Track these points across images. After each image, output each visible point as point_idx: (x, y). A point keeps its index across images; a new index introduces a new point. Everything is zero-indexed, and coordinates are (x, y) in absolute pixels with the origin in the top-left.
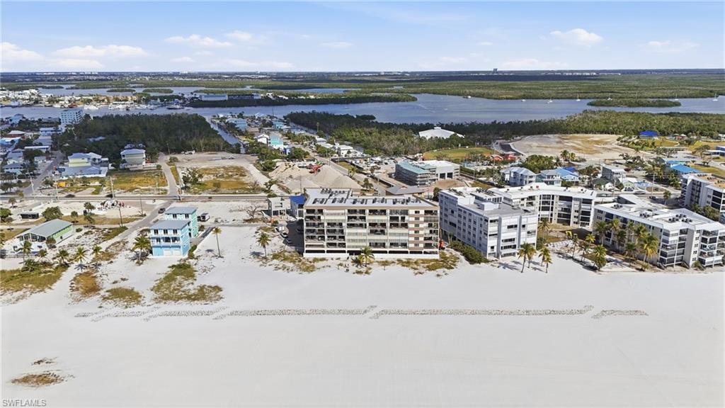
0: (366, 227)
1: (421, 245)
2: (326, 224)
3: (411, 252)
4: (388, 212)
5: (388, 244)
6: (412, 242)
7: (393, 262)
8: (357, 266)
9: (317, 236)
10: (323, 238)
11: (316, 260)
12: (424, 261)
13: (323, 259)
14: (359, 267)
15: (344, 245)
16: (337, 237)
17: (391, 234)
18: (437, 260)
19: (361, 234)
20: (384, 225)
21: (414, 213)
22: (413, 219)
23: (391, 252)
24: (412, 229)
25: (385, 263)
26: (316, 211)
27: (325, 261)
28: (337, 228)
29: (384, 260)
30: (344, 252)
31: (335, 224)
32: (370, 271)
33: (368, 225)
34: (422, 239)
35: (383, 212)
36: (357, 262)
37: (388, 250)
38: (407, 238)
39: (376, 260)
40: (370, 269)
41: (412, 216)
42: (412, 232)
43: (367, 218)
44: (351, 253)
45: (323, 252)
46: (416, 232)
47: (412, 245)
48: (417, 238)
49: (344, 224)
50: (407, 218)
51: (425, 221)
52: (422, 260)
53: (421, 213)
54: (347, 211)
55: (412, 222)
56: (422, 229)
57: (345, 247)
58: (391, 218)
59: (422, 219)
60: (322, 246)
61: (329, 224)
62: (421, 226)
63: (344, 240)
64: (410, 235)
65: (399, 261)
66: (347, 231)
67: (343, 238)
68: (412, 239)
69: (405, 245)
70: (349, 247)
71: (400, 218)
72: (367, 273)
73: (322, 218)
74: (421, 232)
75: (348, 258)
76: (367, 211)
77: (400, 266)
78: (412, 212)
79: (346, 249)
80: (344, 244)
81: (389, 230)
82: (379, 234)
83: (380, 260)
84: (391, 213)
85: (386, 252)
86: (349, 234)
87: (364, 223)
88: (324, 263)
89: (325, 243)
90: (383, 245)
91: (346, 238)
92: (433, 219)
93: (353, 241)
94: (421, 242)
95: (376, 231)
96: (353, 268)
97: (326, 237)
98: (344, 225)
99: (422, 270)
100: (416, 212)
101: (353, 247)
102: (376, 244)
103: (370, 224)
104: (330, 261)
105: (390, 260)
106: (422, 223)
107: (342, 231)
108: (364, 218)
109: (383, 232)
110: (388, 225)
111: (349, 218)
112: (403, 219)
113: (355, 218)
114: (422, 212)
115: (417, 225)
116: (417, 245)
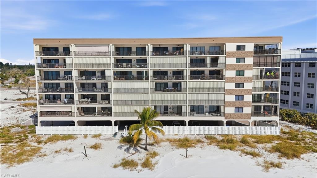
0: (147, 79)
1: (248, 110)
2: (75, 73)
3: (229, 124)
4: (187, 48)
5: (186, 109)
6: (230, 104)
7: (199, 141)
8: (127, 150)
10: (71, 99)
11: (54, 139)
13: (70, 137)
14: (132, 151)
15: (107, 111)
16: (99, 98)
17: (192, 90)
18: (278, 137)
19: (137, 90)
20: (179, 74)
21: (235, 49)
22: (232, 61)
23: (192, 123)
24: (231, 80)
25: (185, 143)
27: (69, 141)
28: (98, 82)
29: (182, 137)
30: (109, 123)
31: (93, 73)
32: (153, 161)
33: (151, 74)
34: (248, 98)
35: (179, 50)
36: (129, 141)
37: (187, 119)
38: (221, 97)
39: (167, 137)
40: (155, 154)
41: (231, 55)
42: (231, 86)
43: (149, 61)
44: (121, 125)
45: (72, 124)
46: (238, 85)
47: (230, 110)
48: (240, 97)
49: (108, 73)
50: (221, 59)
51: (256, 65)
52: (252, 137)
53: (247, 49)
54: (112, 48)
55: (231, 67)
56: (249, 80)
57: (110, 115)
58: (192, 60)
59: (249, 61)
60: (69, 113)
61: (82, 73)
62: (248, 73)
63: (109, 103)
64: (226, 92)
65: (211, 139)
66: (113, 85)
67: (107, 98)
68: (231, 98)
69: (217, 110)
70: (118, 114)
71: (209, 61)
72: (146, 164)
73: (68, 60)
74: (248, 86)
76: (150, 48)
77: (214, 148)
78: (231, 47)
79: (113, 119)
80: (110, 109)
81: (189, 83)
82: (171, 91)
83: (172, 137)
84: (192, 53)
85: (182, 123)
86: (118, 90)
87: (144, 70)
88: (60, 145)
89: (74, 108)
90: (179, 111)
91: (113, 97)
92: (269, 60)
93: (125, 102)
94: (247, 105)
95: (166, 85)
96: (122, 154)
97: (76, 97)
98: (109, 73)
100: (239, 48)
101: (125, 114)
102: (166, 108)
103: (156, 73)
104: (81, 140)
105: (191, 137)
106: (249, 67)
107: (105, 86)
108: (143, 62)
109: (177, 87)
110: (187, 73)
111: (118, 62)
112: (215, 61)
113: (129, 61)
114: (250, 48)
115: (240, 73)
116: (239, 109)
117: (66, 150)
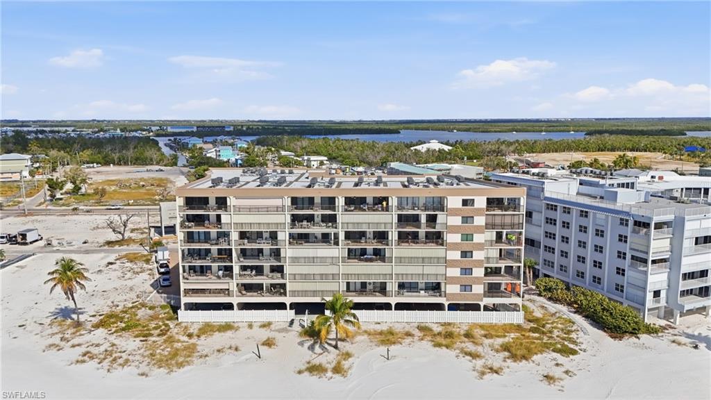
0: (337, 243)
1: (478, 289)
2: (235, 236)
3: (453, 307)
4: (393, 202)
5: (392, 286)
6: (453, 280)
7: (408, 334)
8: (312, 348)
9: (215, 265)
10: (229, 270)
11: (207, 329)
12: (490, 331)
13: (227, 327)
14: (317, 349)
15: (280, 289)
16: (267, 270)
17: (400, 260)
18: (519, 328)
19: (323, 260)
20: (381, 236)
21: (460, 205)
22: (456, 221)
23: (400, 307)
24: (454, 246)
25: (388, 337)
26: (212, 202)
27: (229, 333)
28: (266, 247)
29: (384, 328)
30: (282, 306)
31: (259, 235)
32: (346, 364)
33: (342, 236)
34: (479, 272)
36: (313, 333)
37: (393, 301)
38: (441, 270)
39: (364, 327)
40: (348, 355)
41: (454, 212)
42: (455, 255)
43: (340, 219)
44: (299, 308)
45: (229, 307)
46: (464, 254)
47: (452, 289)
48: (467, 271)
49: (281, 236)
50: (441, 218)
51: (489, 226)
52: (482, 327)
53: (477, 205)
54: (288, 202)
55: (454, 229)
56: (480, 247)
57: (285, 294)
58: (400, 217)
59: (480, 221)
60: (226, 292)
61: (243, 235)
62: (478, 238)
63: (283, 277)
64: (448, 263)
65: (424, 330)
66: (288, 252)
67: (279, 270)
68: (454, 272)
69: (436, 288)
70: (294, 293)
71: (423, 219)
72: (337, 370)
73: (224, 219)
74: (478, 255)
75: (292, 322)
76: (340, 202)
77: (427, 344)
78: (454, 202)
79: (288, 300)
80: (283, 286)
81: (395, 250)
82: (371, 260)
83: (372, 327)
84: (400, 207)
85: (387, 307)
86: (295, 260)
87: (332, 231)
88: (219, 339)
89: (233, 285)
90: (382, 289)
91: (288, 270)
92: (508, 220)
93: (305, 277)
94: (477, 281)
95: (364, 252)
96: (303, 354)
97: (236, 270)
98: (283, 236)
99: (497, 360)
100: (465, 203)
101: (305, 293)
102: (364, 285)
103: (349, 236)
104: (244, 331)
105: (398, 328)
106: (479, 230)
107: (276, 254)
108: (331, 219)
109: (379, 255)
110: (393, 236)
111: (295, 219)
112: (432, 219)
113: (310, 218)
114: (481, 202)
115: (467, 237)
116: (466, 287)
117: (230, 348)
